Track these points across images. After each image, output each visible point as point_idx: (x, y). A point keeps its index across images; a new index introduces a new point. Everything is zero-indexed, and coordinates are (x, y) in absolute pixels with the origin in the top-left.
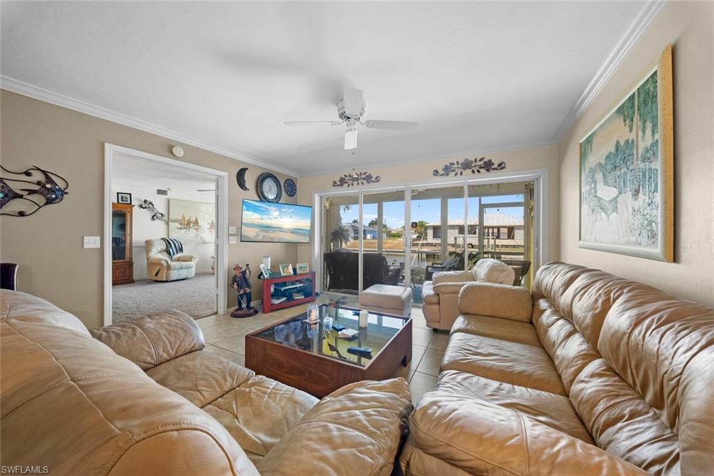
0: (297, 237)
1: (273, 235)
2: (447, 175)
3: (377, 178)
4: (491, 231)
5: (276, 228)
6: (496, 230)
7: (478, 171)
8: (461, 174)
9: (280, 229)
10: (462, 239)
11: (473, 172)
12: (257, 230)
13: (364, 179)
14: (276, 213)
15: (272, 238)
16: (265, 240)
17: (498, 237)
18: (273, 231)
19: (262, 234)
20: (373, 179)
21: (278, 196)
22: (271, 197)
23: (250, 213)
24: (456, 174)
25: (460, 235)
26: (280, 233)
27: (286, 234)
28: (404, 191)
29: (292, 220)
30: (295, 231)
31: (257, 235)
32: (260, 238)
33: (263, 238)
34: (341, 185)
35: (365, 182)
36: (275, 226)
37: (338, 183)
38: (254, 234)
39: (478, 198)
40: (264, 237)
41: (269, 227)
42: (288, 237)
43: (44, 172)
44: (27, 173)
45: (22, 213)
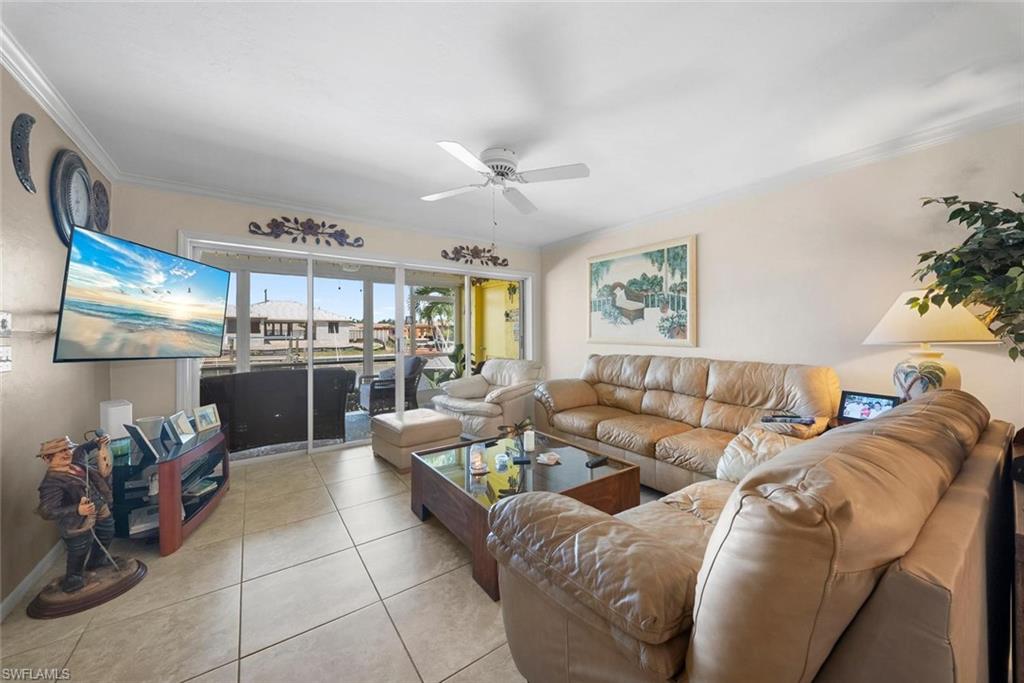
0: (198, 342)
1: (146, 339)
3: (357, 240)
4: (277, 327)
5: (157, 318)
6: (285, 327)
9: (162, 322)
12: (105, 325)
13: (330, 235)
14: (157, 279)
15: (144, 347)
16: (127, 353)
18: (150, 328)
19: (121, 335)
23: (90, 271)
26: (166, 333)
27: (176, 334)
28: (394, 269)
30: (196, 328)
31: (107, 339)
32: (112, 349)
33: (122, 346)
34: (275, 234)
35: (332, 241)
36: (153, 313)
38: (98, 336)
40: (124, 344)
41: (138, 315)
42: (179, 342)
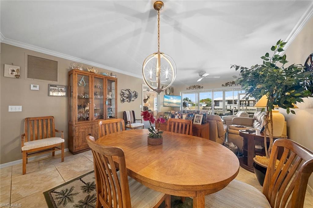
0: (177, 105)
2: (227, 86)
3: (202, 87)
7: (237, 85)
8: (232, 85)
9: (173, 103)
10: (229, 106)
11: (236, 85)
12: (167, 103)
13: (197, 87)
14: (172, 98)
17: (248, 105)
19: (169, 104)
20: (201, 87)
21: (170, 93)
22: (168, 93)
23: (166, 99)
24: (230, 86)
25: (228, 105)
29: (176, 100)
30: (177, 103)
31: (167, 105)
32: (168, 106)
34: (190, 89)
35: (198, 88)
37: (188, 89)
39: (237, 91)
41: (170, 102)
42: (175, 105)
43: (135, 92)
44: (134, 92)
45: (133, 101)
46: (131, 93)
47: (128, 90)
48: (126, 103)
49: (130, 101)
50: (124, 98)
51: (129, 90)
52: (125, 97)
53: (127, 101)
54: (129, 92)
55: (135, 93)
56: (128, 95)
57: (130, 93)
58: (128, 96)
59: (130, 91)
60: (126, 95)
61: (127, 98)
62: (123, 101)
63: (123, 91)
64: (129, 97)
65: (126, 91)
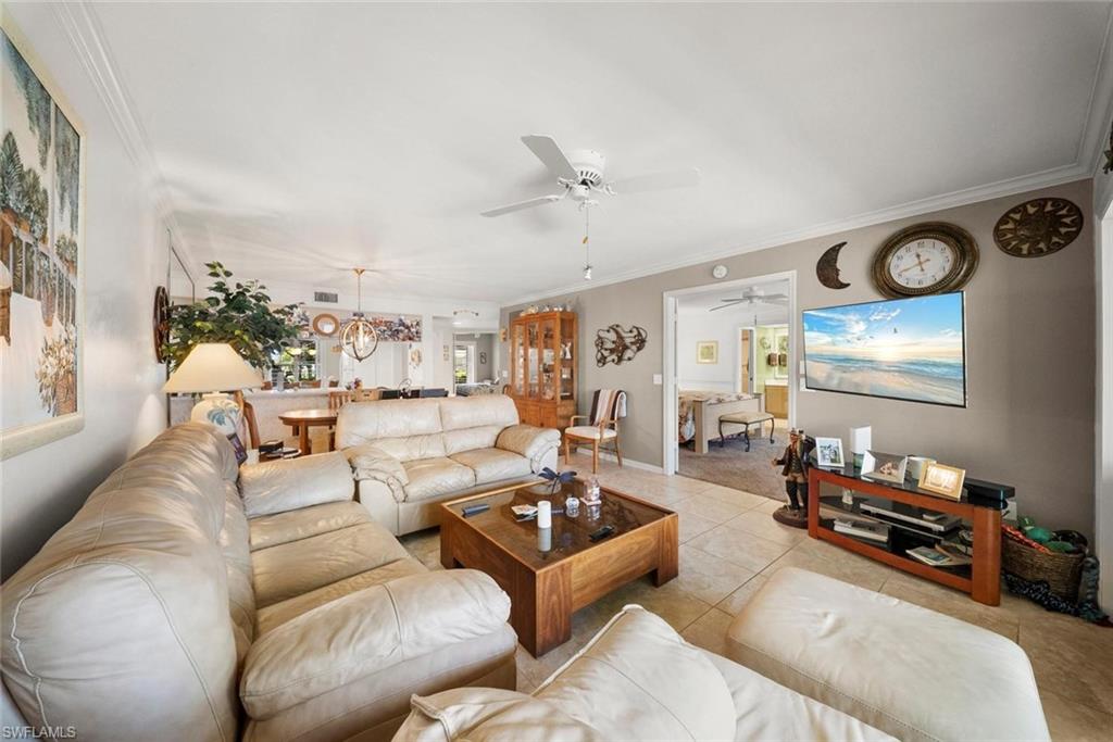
0: (918, 384)
1: (857, 378)
5: (863, 361)
9: (870, 364)
12: (828, 367)
15: (857, 385)
19: (838, 375)
26: (875, 374)
27: (886, 375)
31: (830, 377)
32: (833, 385)
33: (839, 384)
36: (860, 357)
38: (824, 375)
40: (841, 381)
41: (847, 360)
43: (637, 328)
44: (631, 332)
45: (629, 359)
46: (624, 335)
47: (614, 329)
48: (610, 366)
49: (620, 359)
50: (606, 353)
51: (617, 326)
52: (606, 349)
53: (613, 361)
54: (617, 333)
55: (635, 333)
56: (614, 342)
57: (620, 337)
58: (613, 346)
59: (619, 329)
60: (609, 345)
61: (612, 351)
62: (602, 361)
63: (602, 334)
64: (620, 350)
65: (608, 331)
